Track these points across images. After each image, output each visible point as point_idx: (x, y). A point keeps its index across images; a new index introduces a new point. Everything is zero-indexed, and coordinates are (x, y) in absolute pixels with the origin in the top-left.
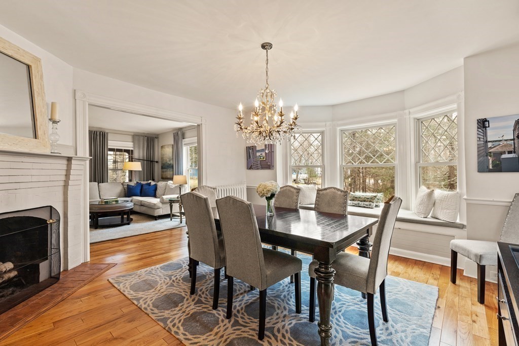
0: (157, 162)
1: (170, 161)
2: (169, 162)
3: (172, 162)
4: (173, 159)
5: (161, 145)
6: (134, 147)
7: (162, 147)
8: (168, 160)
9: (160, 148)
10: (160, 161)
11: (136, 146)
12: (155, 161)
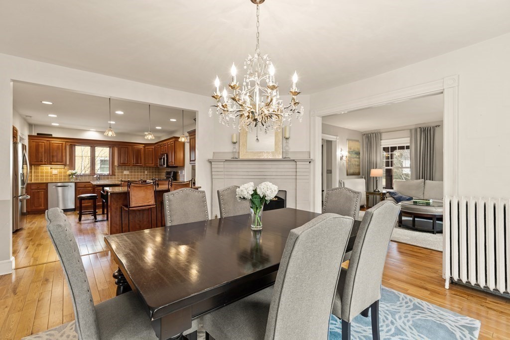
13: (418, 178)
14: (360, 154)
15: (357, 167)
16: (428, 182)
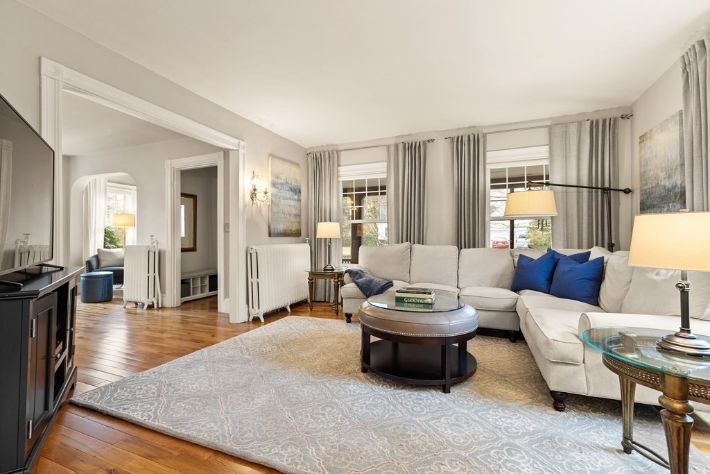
0: (627, 191)
1: (669, 177)
2: (668, 184)
3: (677, 179)
4: (683, 165)
5: (638, 134)
6: (551, 157)
7: (643, 138)
8: (662, 175)
9: (637, 140)
10: (636, 186)
11: (558, 151)
12: (622, 187)
13: (399, 240)
14: (300, 192)
15: (293, 220)
16: (416, 247)
